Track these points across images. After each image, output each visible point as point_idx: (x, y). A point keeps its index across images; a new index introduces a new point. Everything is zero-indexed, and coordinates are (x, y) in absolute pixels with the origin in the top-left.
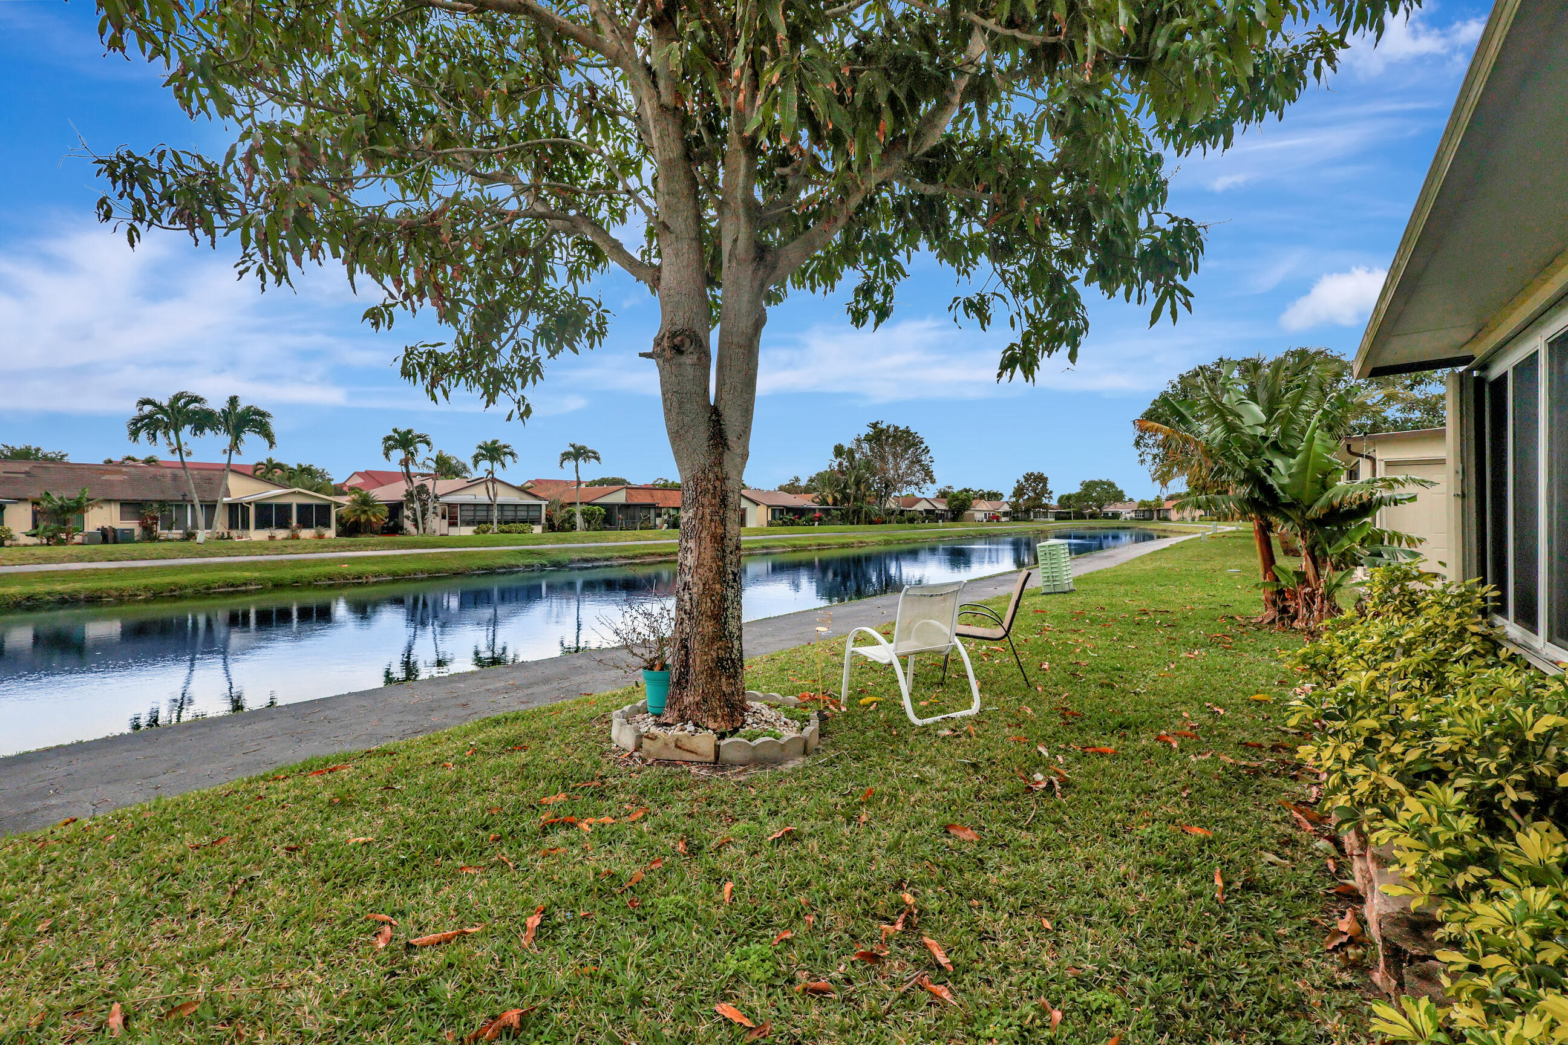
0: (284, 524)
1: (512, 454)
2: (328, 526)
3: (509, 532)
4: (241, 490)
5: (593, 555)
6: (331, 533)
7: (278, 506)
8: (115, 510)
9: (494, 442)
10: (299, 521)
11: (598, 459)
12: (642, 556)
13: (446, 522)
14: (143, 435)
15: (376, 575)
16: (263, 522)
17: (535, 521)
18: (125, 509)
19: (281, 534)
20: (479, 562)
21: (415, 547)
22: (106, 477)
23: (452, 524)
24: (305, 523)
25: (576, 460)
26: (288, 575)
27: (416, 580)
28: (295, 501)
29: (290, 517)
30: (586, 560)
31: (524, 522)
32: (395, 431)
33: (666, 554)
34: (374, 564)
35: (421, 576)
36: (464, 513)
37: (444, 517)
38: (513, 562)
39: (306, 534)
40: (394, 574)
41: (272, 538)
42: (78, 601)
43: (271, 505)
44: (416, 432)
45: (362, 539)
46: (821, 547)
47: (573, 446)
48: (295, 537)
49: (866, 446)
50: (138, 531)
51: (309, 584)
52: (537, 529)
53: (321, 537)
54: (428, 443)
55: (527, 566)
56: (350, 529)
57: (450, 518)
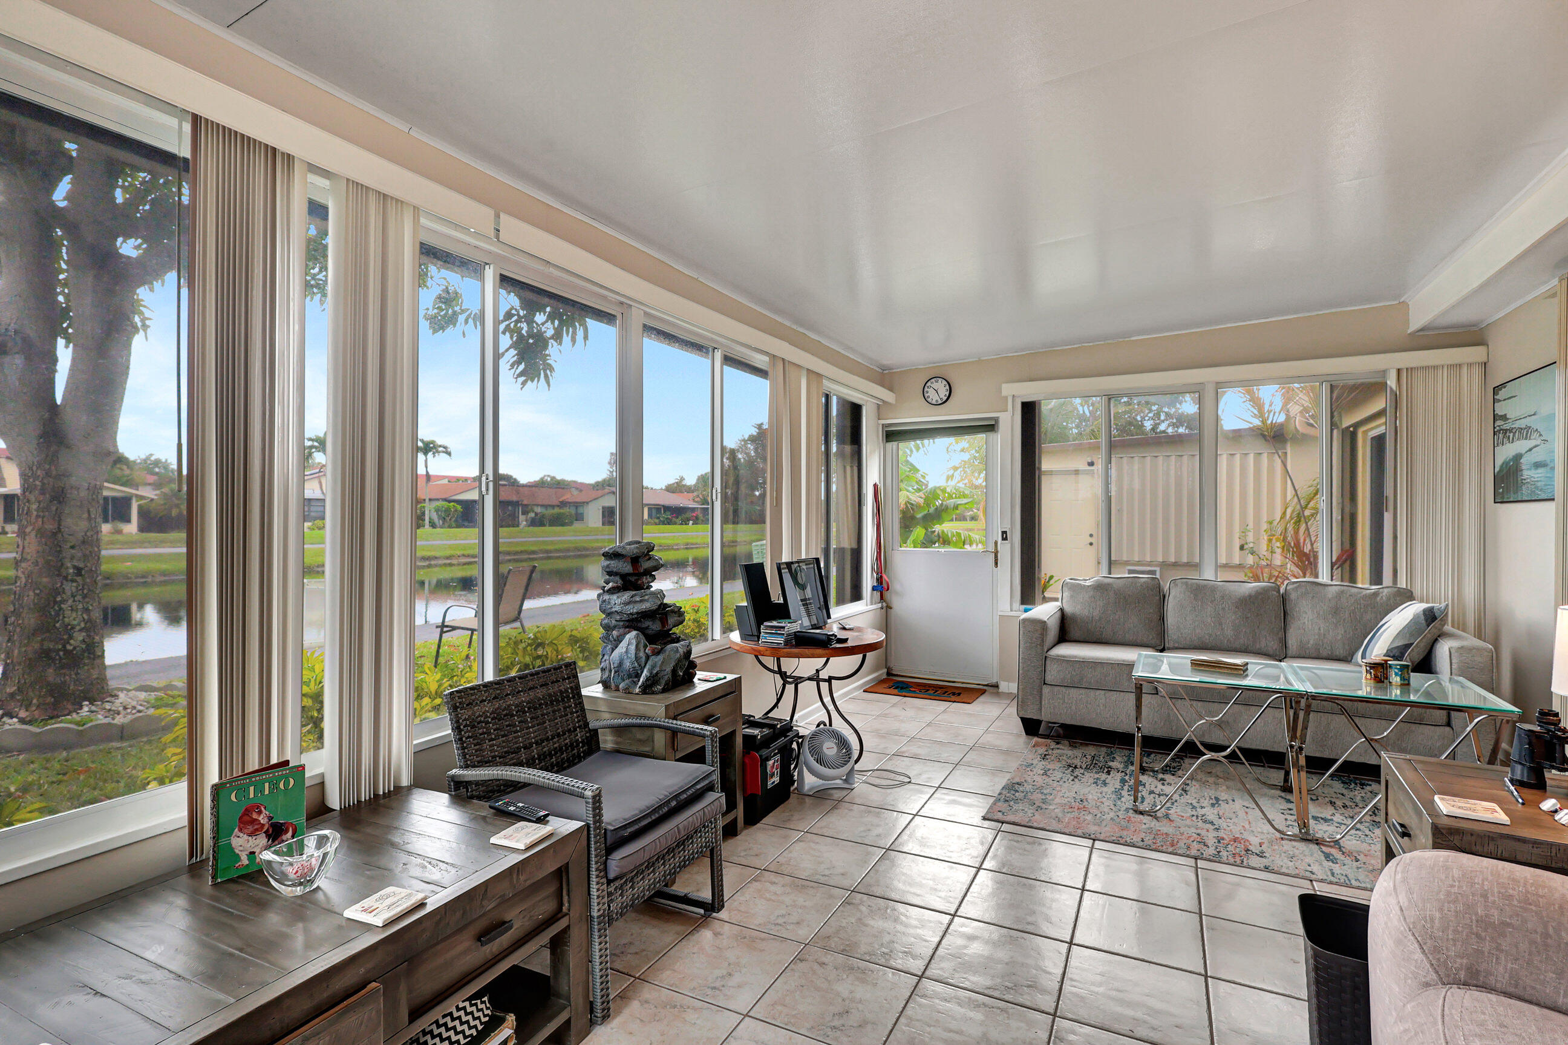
2: (128, 521)
6: (131, 528)
15: (163, 573)
46: (688, 547)
49: (750, 446)
53: (119, 532)
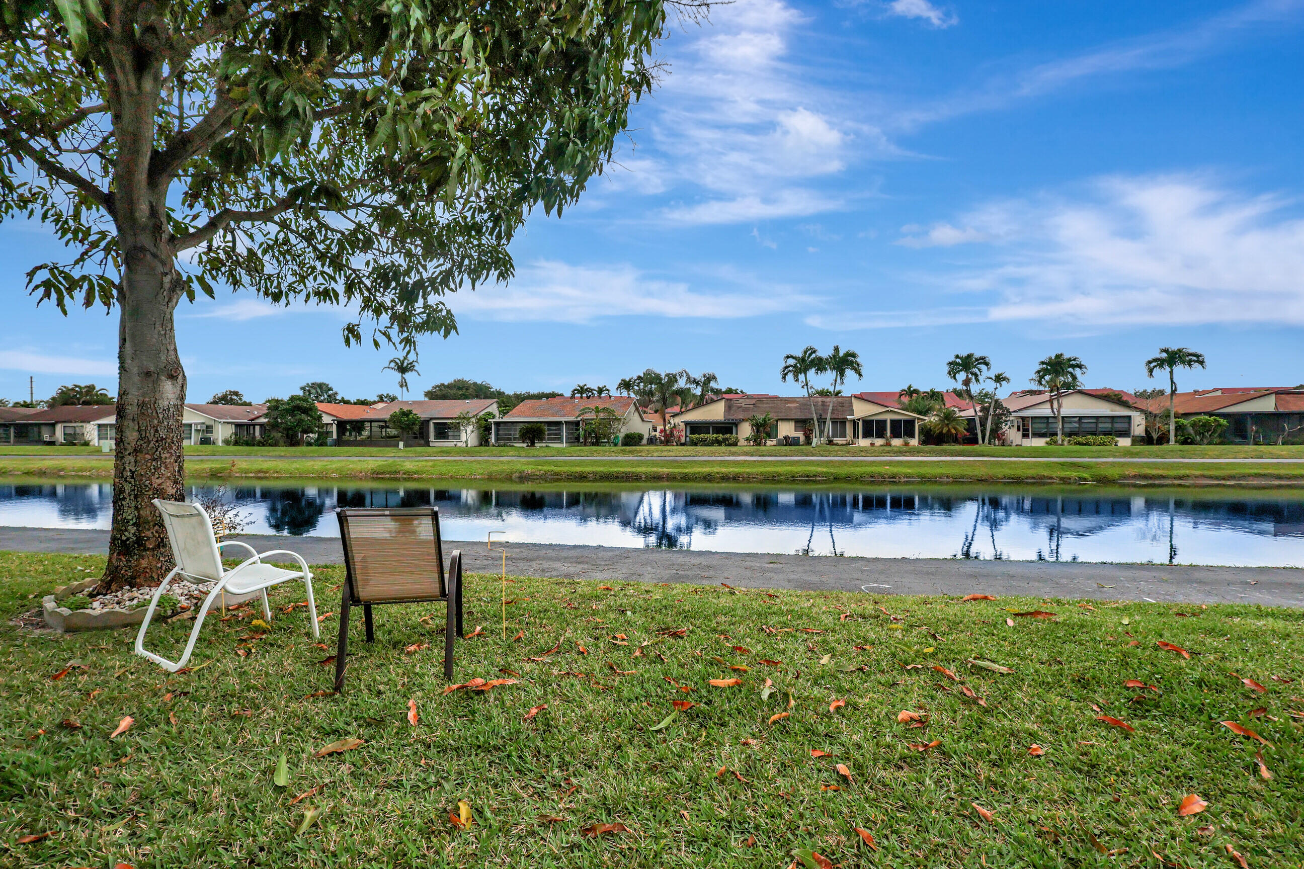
0: (881, 434)
1: (1080, 366)
2: (913, 436)
3: (1087, 444)
4: (861, 410)
5: (1161, 472)
6: (914, 442)
7: (877, 421)
8: (792, 425)
9: (1058, 356)
10: (891, 433)
11: (1202, 363)
12: (1243, 477)
13: (1020, 433)
14: (790, 376)
15: (907, 476)
16: (867, 434)
17: (1125, 433)
18: (798, 425)
19: (879, 442)
20: (1008, 472)
21: (960, 455)
22: (789, 405)
23: (1025, 436)
24: (896, 434)
25: (1171, 366)
26: (843, 471)
27: (941, 483)
28: (889, 417)
29: (886, 430)
30: (1145, 477)
31: (1106, 434)
32: (957, 357)
33: (1289, 478)
34: (909, 467)
35: (945, 480)
36: (1035, 426)
37: (1019, 430)
38: (1046, 473)
39: (897, 442)
40: (923, 477)
41: (872, 444)
42: (729, 478)
43: (872, 421)
44: (977, 355)
45: (945, 447)
47: (1166, 351)
48: (888, 444)
50: (802, 439)
51: (857, 479)
52: (1124, 442)
53: (907, 444)
54: (987, 364)
55: (1062, 479)
56: (932, 438)
57: (1024, 430)
